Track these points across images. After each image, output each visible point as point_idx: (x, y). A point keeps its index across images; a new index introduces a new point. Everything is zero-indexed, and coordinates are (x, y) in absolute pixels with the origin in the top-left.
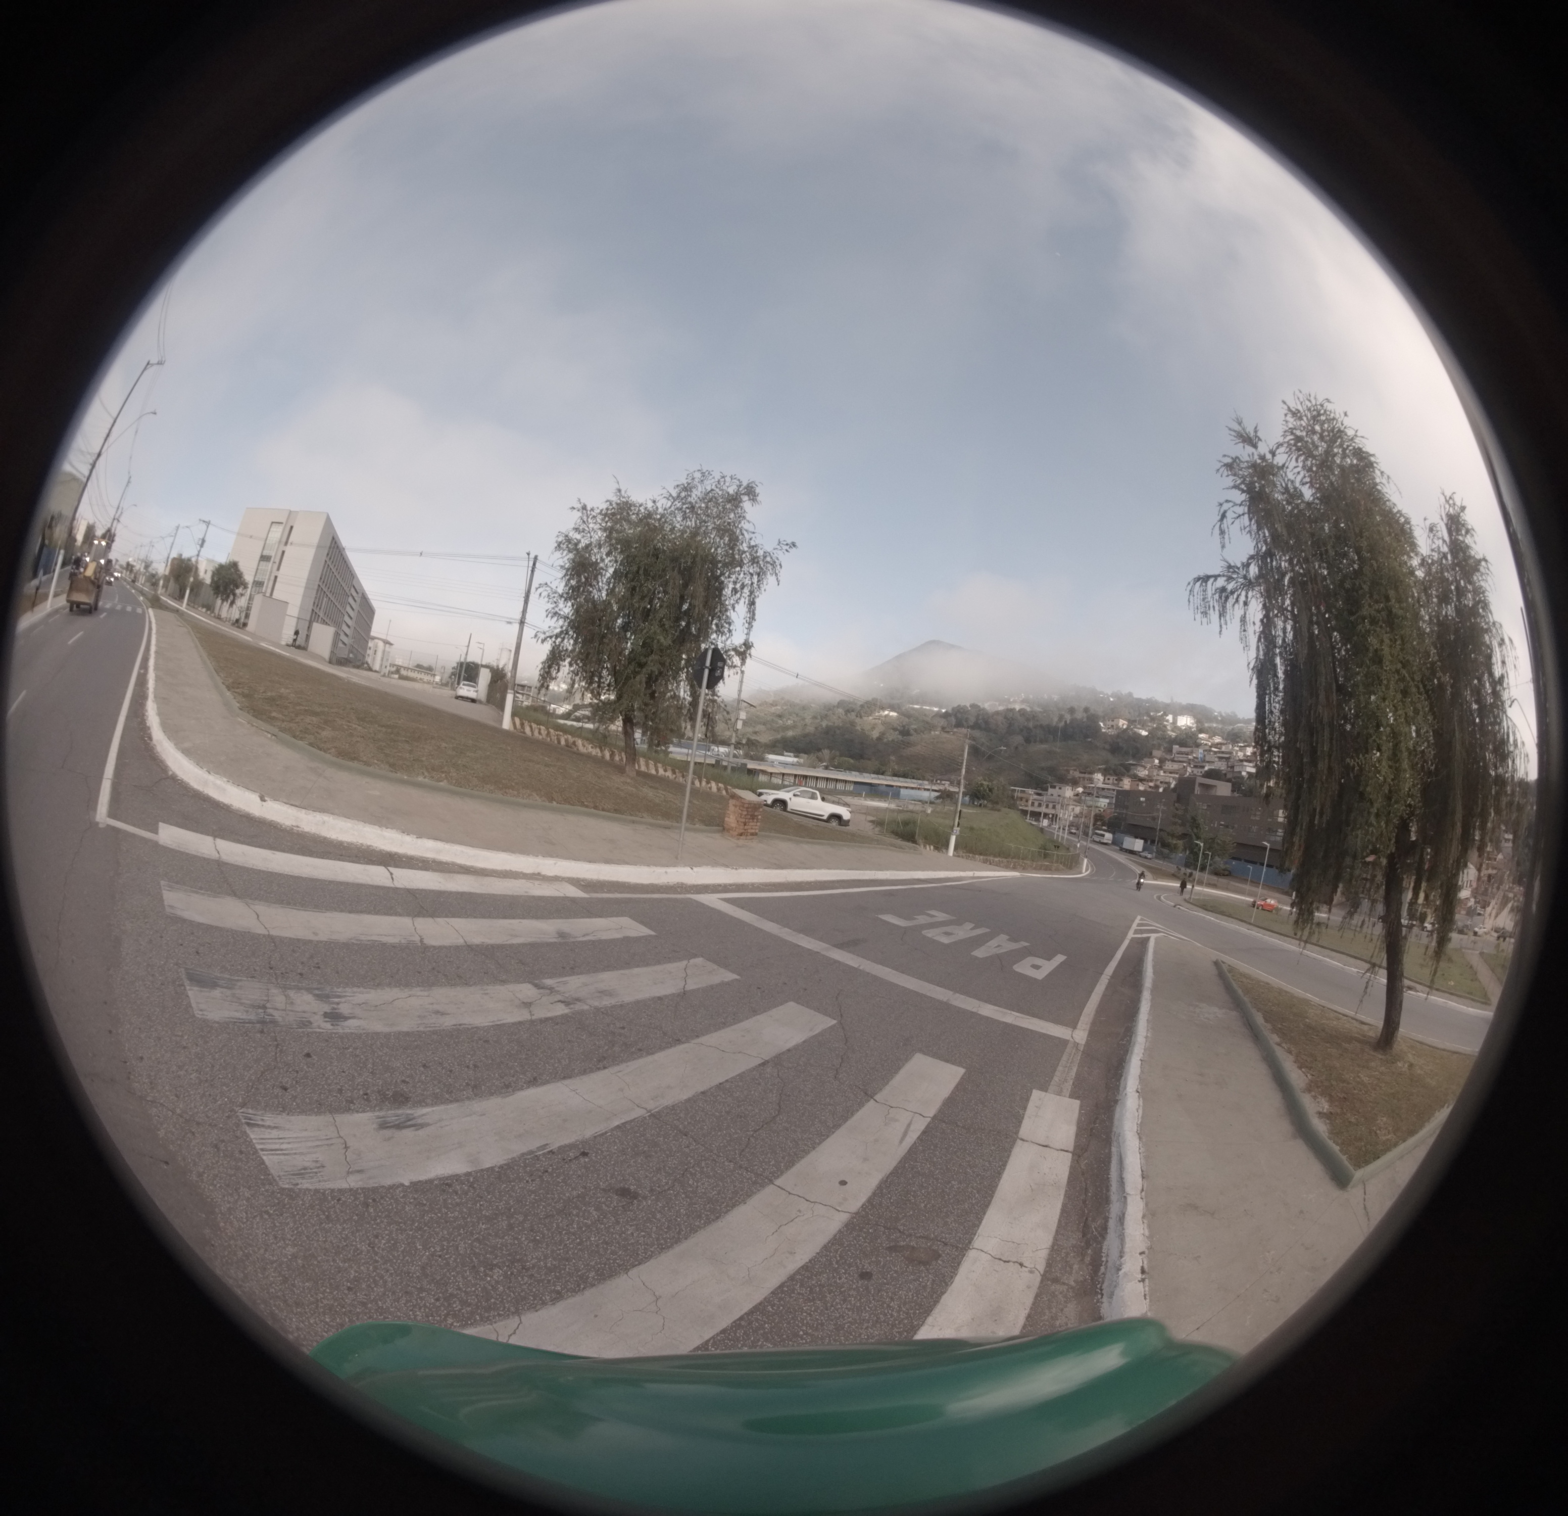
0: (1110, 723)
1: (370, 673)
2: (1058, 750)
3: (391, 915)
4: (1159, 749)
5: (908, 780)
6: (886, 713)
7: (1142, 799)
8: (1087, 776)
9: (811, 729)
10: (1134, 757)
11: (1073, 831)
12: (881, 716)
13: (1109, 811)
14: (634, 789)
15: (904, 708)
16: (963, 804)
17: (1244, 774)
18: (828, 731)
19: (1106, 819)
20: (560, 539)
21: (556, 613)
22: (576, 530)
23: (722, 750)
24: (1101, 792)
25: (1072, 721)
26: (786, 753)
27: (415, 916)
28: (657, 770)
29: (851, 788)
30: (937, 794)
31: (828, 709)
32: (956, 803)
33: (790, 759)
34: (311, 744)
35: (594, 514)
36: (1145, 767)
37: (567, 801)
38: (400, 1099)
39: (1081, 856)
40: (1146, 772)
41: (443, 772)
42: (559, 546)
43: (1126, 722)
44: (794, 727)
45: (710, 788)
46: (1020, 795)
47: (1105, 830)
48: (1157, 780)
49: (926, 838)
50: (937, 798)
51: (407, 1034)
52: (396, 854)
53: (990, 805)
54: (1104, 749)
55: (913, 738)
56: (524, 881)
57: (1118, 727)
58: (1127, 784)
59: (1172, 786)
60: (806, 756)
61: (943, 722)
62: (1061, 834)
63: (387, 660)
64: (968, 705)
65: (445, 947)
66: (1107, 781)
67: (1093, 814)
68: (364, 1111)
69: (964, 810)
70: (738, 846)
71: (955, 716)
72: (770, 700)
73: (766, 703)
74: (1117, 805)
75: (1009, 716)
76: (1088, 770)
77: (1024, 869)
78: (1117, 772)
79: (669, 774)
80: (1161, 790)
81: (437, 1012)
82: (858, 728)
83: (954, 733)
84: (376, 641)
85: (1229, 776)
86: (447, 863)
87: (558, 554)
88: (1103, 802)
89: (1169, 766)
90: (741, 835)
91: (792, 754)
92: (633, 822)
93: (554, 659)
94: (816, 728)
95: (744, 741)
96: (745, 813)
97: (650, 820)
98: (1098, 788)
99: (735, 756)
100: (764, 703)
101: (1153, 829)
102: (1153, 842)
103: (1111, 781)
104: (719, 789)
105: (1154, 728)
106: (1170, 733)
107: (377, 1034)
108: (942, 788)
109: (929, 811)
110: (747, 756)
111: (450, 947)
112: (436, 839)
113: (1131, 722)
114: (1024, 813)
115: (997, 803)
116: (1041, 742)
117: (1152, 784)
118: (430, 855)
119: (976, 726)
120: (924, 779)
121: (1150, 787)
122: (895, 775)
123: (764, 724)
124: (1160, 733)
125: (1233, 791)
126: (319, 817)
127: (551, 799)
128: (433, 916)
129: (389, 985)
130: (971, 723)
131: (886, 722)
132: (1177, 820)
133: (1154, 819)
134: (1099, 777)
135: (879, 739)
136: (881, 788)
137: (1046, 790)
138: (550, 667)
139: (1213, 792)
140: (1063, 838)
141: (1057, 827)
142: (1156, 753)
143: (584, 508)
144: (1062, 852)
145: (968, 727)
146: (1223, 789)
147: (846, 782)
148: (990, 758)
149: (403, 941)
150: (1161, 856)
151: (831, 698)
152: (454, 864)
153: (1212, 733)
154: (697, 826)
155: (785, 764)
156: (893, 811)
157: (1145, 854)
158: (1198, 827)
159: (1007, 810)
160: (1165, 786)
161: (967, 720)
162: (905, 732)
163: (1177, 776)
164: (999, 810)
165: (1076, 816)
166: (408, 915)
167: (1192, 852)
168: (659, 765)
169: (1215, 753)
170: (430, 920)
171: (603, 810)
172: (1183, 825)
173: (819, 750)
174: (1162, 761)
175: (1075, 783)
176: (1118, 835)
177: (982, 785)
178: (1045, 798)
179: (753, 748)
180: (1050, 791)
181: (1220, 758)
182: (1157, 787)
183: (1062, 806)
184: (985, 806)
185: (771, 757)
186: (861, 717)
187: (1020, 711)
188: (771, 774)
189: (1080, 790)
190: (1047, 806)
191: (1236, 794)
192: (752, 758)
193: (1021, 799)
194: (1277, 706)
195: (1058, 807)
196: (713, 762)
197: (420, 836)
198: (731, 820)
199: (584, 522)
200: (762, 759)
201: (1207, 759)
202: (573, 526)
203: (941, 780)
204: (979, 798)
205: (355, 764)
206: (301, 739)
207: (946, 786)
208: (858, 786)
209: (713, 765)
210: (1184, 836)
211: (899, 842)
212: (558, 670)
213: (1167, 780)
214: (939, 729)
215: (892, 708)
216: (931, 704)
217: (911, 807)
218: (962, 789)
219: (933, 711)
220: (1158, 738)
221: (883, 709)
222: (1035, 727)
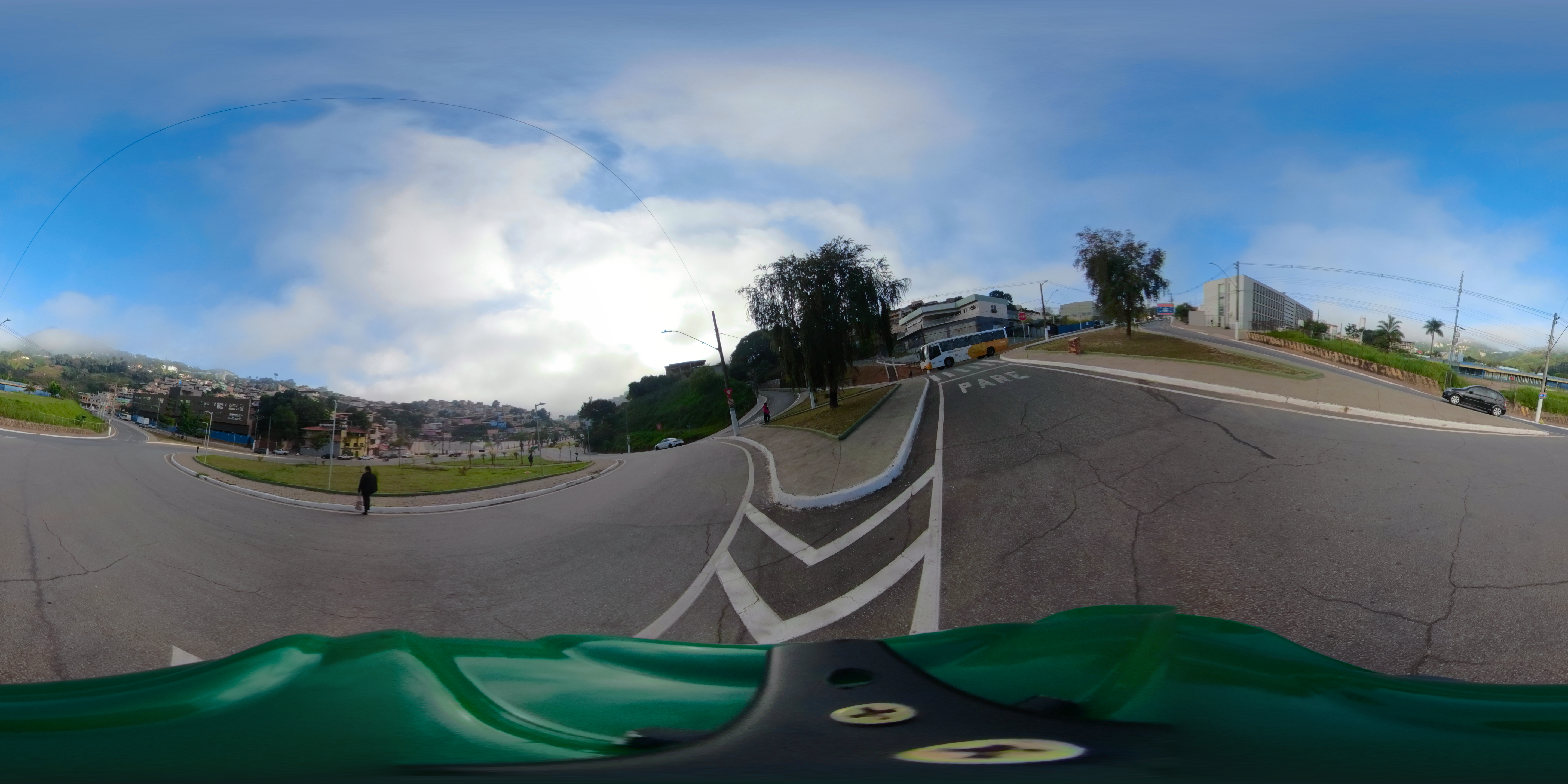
0: (134, 366)
2: (106, 376)
4: (158, 379)
5: (15, 383)
6: (24, 357)
7: (149, 400)
8: (119, 388)
10: (144, 382)
11: (108, 413)
12: (21, 359)
13: (129, 405)
15: (33, 356)
19: (128, 408)
24: (126, 396)
25: (114, 364)
30: (25, 389)
36: (150, 386)
39: (110, 425)
40: (151, 388)
43: (141, 366)
46: (83, 395)
47: (127, 414)
48: (157, 392)
54: (129, 377)
55: (34, 367)
57: (137, 368)
58: (140, 393)
59: (165, 395)
61: (50, 362)
62: (101, 414)
64: (63, 355)
66: (129, 391)
67: (121, 405)
71: (56, 359)
74: (135, 402)
76: (120, 386)
78: (135, 387)
80: (158, 396)
82: (8, 363)
83: (54, 367)
88: (127, 400)
89: (163, 386)
98: (125, 394)
101: (156, 415)
102: (153, 420)
103: (131, 391)
105: (155, 370)
106: (163, 373)
113: (144, 366)
114: (82, 403)
115: (64, 396)
116: (97, 372)
117: (153, 393)
119: (66, 364)
120: (25, 383)
121: (153, 395)
124: (159, 372)
130: (63, 363)
131: (23, 361)
133: (156, 408)
134: (126, 390)
135: (17, 367)
137: (97, 394)
139: (190, 395)
140: (102, 416)
141: (100, 411)
142: (156, 380)
144: (100, 424)
145: (61, 365)
146: (197, 394)
148: (71, 378)
150: (159, 427)
153: (187, 374)
157: (151, 426)
159: (69, 401)
160: (161, 394)
161: (60, 361)
162: (31, 366)
164: (65, 400)
165: (111, 406)
169: (188, 382)
174: (159, 383)
175: (112, 391)
176: (134, 416)
177: (58, 388)
178: (95, 398)
180: (99, 394)
181: (191, 384)
182: (156, 395)
183: (104, 401)
184: (56, 397)
186: (10, 359)
187: (88, 359)
189: (115, 394)
190: (95, 401)
193: (84, 398)
195: (102, 402)
201: (183, 385)
213: (162, 392)
214: (48, 365)
215: (28, 356)
216: (45, 354)
219: (45, 357)
220: (158, 374)
221: (22, 355)
222: (95, 366)
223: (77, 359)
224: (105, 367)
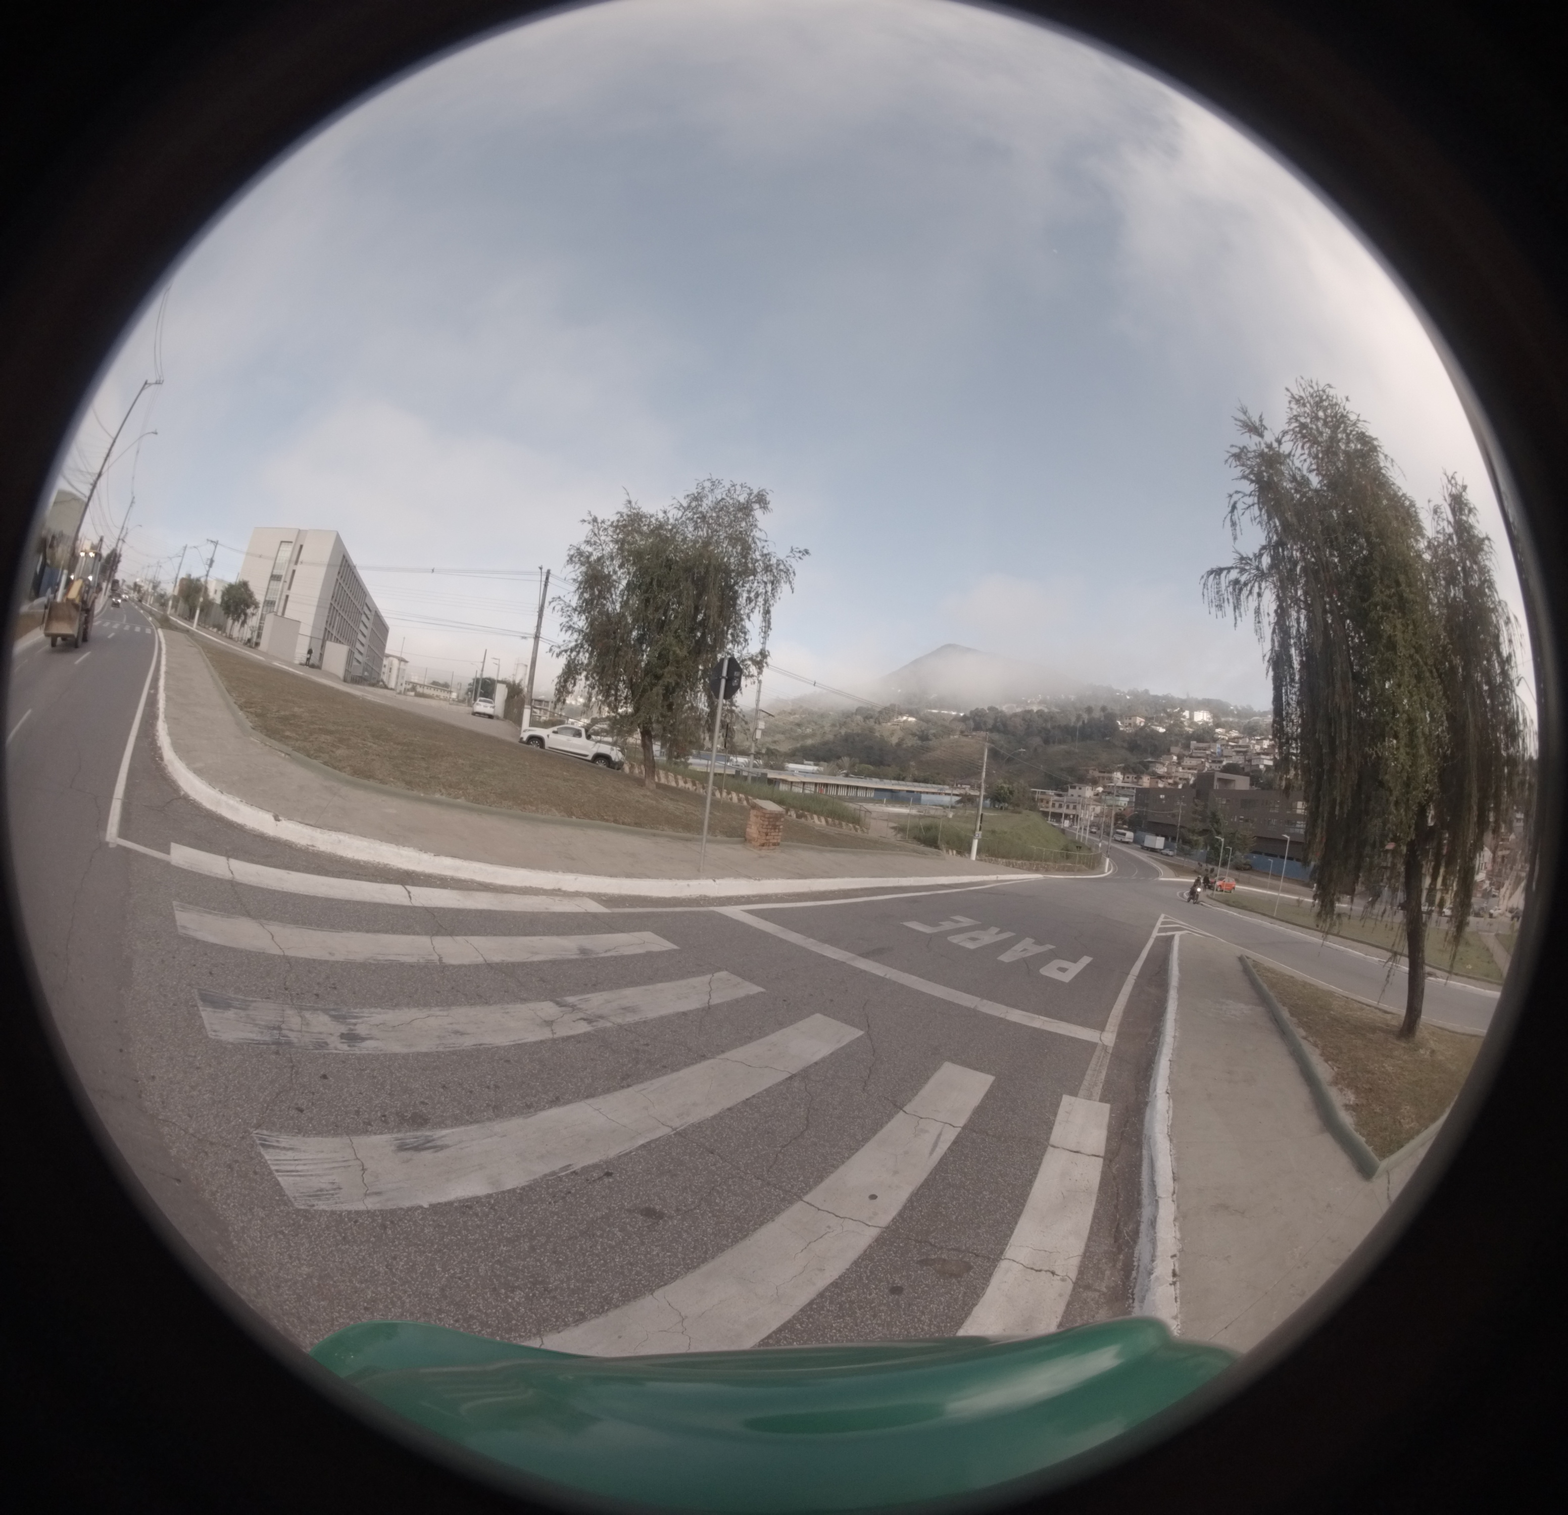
0: (1127, 721)
1: (385, 691)
2: (1077, 751)
3: (409, 934)
4: (1177, 745)
5: (929, 785)
6: (905, 718)
7: (1162, 796)
8: (1106, 775)
9: (830, 737)
10: (1153, 754)
11: (1094, 830)
12: (899, 722)
13: (1129, 810)
14: (654, 802)
15: (922, 714)
16: (984, 808)
17: (1261, 767)
18: (847, 738)
19: (1127, 818)
20: (572, 553)
21: (570, 627)
22: (588, 542)
23: (741, 760)
24: (1121, 791)
25: (1090, 720)
26: (806, 762)
27: (433, 935)
28: (677, 782)
29: (872, 794)
30: (958, 798)
31: (848, 716)
32: (977, 806)
33: (810, 767)
34: (325, 763)
35: (605, 526)
36: (1164, 765)
37: (586, 816)
38: (419, 1121)
39: (1104, 855)
40: (1165, 769)
41: (460, 789)
42: (571, 560)
43: (1143, 720)
44: (813, 735)
45: (731, 799)
46: (1041, 796)
47: (1125, 829)
48: (1176, 777)
49: (948, 843)
50: (959, 802)
51: (426, 1054)
52: (414, 872)
53: (1011, 808)
54: (1122, 747)
55: (933, 743)
56: (544, 897)
57: (1135, 725)
58: (1146, 782)
59: (1191, 782)
60: (826, 764)
61: (961, 726)
62: (1082, 834)
63: (403, 677)
64: (986, 708)
65: (465, 966)
66: (1126, 780)
67: (1113, 813)
68: (381, 1133)
69: (986, 814)
70: (761, 857)
71: (974, 721)
72: (788, 709)
73: (784, 712)
74: (1137, 803)
75: (1027, 717)
76: (1107, 769)
77: (1047, 870)
78: (1135, 770)
79: (689, 785)
80: (1180, 787)
81: (456, 1032)
82: (877, 734)
83: (973, 737)
84: (391, 658)
85: (1247, 770)
86: (465, 881)
87: (570, 567)
88: (1123, 801)
89: (1187, 762)
90: (763, 845)
91: (812, 763)
92: (654, 835)
93: (570, 672)
94: (835, 736)
95: (764, 751)
96: (767, 823)
97: (670, 832)
98: (1118, 787)
99: (755, 766)
100: (783, 712)
101: (1174, 826)
102: (1174, 839)
103: (1130, 780)
104: (740, 800)
105: (1171, 725)
106: (1187, 729)
107: (396, 1055)
108: (962, 792)
109: (951, 815)
110: (767, 765)
111: (469, 965)
112: (454, 856)
113: (1148, 719)
114: (1045, 814)
115: (1018, 805)
116: (1060, 742)
117: (1171, 781)
118: (448, 873)
119: (994, 729)
120: (944, 783)
121: (1169, 784)
122: (915, 780)
123: (783, 733)
124: (1177, 730)
125: (1251, 784)
126: (335, 836)
127: (571, 814)
128: (451, 934)
129: (408, 1005)
130: (990, 727)
131: (905, 728)
132: (1196, 816)
133: (1174, 816)
134: (1118, 776)
135: (899, 745)
136: (901, 794)
137: (1067, 790)
138: (566, 681)
139: (1231, 787)
140: (1084, 838)
141: (1078, 827)
142: (1174, 749)
143: (595, 520)
144: (1083, 853)
145: (987, 730)
146: (1242, 783)
147: (866, 789)
148: (1009, 760)
149: (421, 961)
150: (1182, 852)
151: (850, 705)
152: (473, 881)
153: (1229, 727)
154: (719, 837)
155: (806, 773)
156: (914, 816)
157: (1167, 851)
158: (1218, 822)
159: (1028, 811)
160: (1185, 782)
161: (985, 723)
162: (924, 737)
163: (1195, 772)
164: (1020, 813)
165: (1097, 816)
166: (426, 934)
167: (1213, 848)
168: (679, 777)
169: (1233, 747)
170: (449, 938)
171: (623, 823)
172: (1203, 820)
173: (839, 758)
174: (1180, 757)
175: (1094, 783)
176: (1139, 833)
177: (1002, 788)
178: (1065, 799)
179: (773, 758)
180: (1071, 791)
181: (1238, 752)
182: (1176, 784)
183: (1083, 806)
184: (1006, 809)
185: (791, 766)
186: (880, 723)
187: (1038, 712)
188: (792, 783)
189: (1100, 789)
190: (1068, 807)
191: (1255, 788)
192: (772, 768)
193: (1042, 800)
194: (1294, 697)
195: (1079, 807)
196: (734, 773)
197: (438, 854)
198: (753, 830)
199: (595, 534)
200: (782, 768)
201: (1225, 753)
202: (584, 539)
203: (961, 784)
204: (999, 801)
205: (371, 782)
206: (316, 758)
207: (967, 790)
208: (879, 793)
209: (733, 776)
210: (1204, 832)
211: (922, 848)
212: (575, 684)
213: (1186, 776)
214: (958, 733)
215: (911, 714)
216: (949, 708)
217: (932, 812)
218: (983, 793)
219: (951, 715)
220: (1176, 735)
221: (902, 714)
222: (1054, 728)
223: (1015, 715)
224: (1074, 728)
